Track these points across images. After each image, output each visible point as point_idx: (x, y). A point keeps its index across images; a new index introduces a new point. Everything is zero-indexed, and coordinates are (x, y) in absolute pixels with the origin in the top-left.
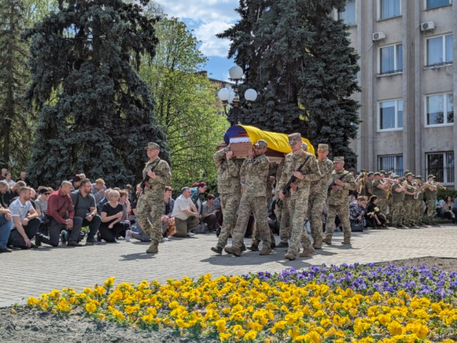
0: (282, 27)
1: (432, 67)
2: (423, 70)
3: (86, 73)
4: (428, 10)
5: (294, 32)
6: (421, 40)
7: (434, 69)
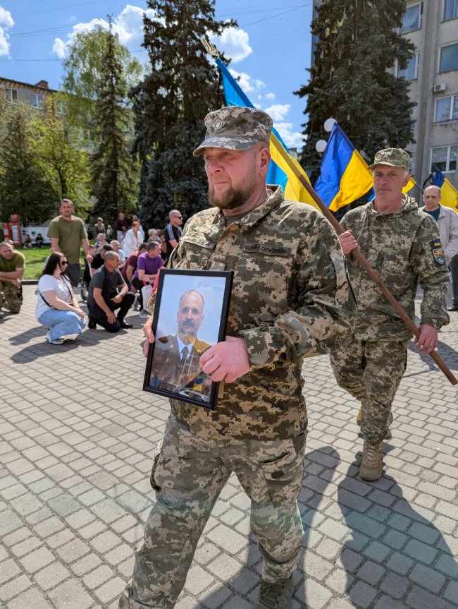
0: (358, 83)
1: (440, 124)
2: (433, 125)
3: (184, 129)
4: (440, 73)
5: (368, 88)
6: (433, 100)
7: (442, 125)
